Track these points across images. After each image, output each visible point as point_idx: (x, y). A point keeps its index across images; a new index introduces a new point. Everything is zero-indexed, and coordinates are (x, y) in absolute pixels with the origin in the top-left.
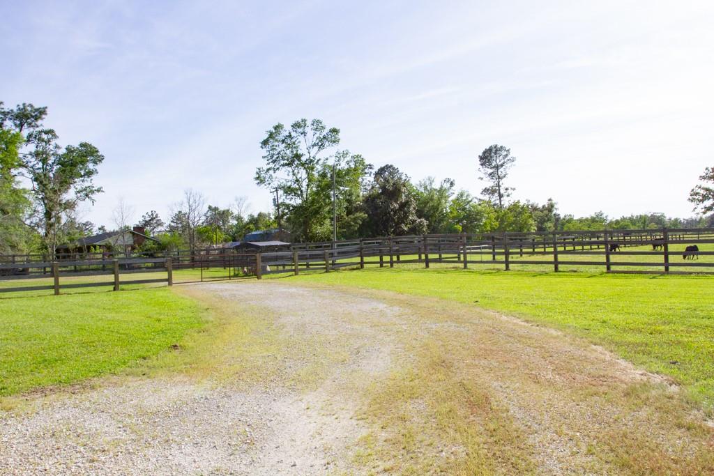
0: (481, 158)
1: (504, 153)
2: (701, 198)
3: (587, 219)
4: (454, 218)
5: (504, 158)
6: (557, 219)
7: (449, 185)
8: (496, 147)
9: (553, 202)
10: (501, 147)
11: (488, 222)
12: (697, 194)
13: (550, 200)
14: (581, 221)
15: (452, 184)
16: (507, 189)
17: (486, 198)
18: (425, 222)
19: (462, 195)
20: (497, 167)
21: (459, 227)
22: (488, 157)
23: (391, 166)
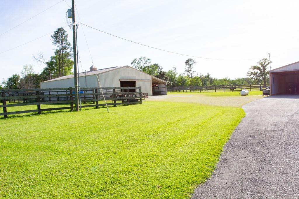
0: (186, 63)
1: (193, 61)
2: (250, 75)
3: (222, 80)
4: (178, 81)
5: (193, 62)
6: (211, 79)
7: (174, 69)
8: (190, 59)
9: (209, 74)
10: (192, 59)
11: (188, 82)
12: (249, 74)
13: (208, 73)
14: (220, 80)
15: (175, 69)
16: (193, 72)
17: (186, 73)
18: (172, 83)
19: (181, 75)
20: (190, 65)
21: (180, 84)
22: (188, 62)
23: (157, 64)
